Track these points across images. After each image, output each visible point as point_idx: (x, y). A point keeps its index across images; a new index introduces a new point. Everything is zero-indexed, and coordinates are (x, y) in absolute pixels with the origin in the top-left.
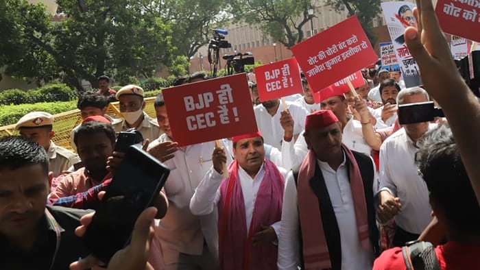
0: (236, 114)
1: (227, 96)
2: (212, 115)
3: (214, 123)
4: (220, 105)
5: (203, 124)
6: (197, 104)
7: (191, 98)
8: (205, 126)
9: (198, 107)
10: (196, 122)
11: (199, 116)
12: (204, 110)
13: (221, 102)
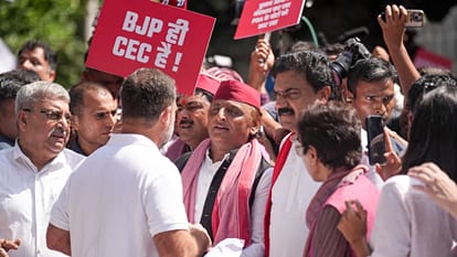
0: (177, 62)
1: (179, 35)
2: (149, 48)
3: (146, 60)
4: (165, 41)
5: (133, 53)
6: (139, 27)
7: (136, 16)
8: (133, 58)
9: (138, 31)
10: (125, 48)
11: (132, 42)
12: (143, 39)
13: (168, 39)
